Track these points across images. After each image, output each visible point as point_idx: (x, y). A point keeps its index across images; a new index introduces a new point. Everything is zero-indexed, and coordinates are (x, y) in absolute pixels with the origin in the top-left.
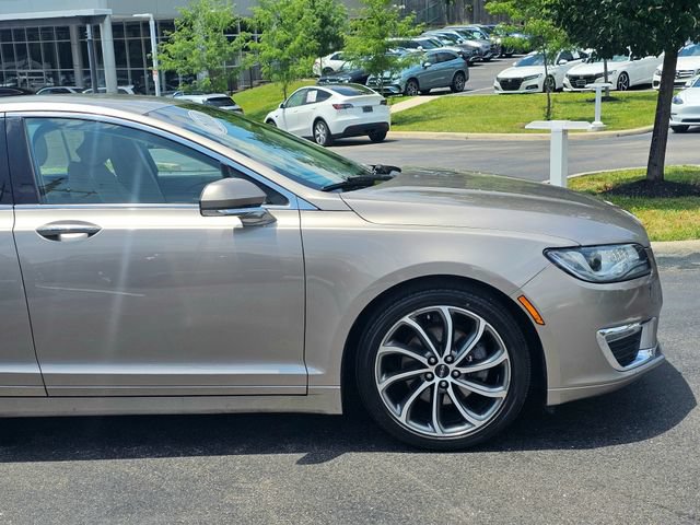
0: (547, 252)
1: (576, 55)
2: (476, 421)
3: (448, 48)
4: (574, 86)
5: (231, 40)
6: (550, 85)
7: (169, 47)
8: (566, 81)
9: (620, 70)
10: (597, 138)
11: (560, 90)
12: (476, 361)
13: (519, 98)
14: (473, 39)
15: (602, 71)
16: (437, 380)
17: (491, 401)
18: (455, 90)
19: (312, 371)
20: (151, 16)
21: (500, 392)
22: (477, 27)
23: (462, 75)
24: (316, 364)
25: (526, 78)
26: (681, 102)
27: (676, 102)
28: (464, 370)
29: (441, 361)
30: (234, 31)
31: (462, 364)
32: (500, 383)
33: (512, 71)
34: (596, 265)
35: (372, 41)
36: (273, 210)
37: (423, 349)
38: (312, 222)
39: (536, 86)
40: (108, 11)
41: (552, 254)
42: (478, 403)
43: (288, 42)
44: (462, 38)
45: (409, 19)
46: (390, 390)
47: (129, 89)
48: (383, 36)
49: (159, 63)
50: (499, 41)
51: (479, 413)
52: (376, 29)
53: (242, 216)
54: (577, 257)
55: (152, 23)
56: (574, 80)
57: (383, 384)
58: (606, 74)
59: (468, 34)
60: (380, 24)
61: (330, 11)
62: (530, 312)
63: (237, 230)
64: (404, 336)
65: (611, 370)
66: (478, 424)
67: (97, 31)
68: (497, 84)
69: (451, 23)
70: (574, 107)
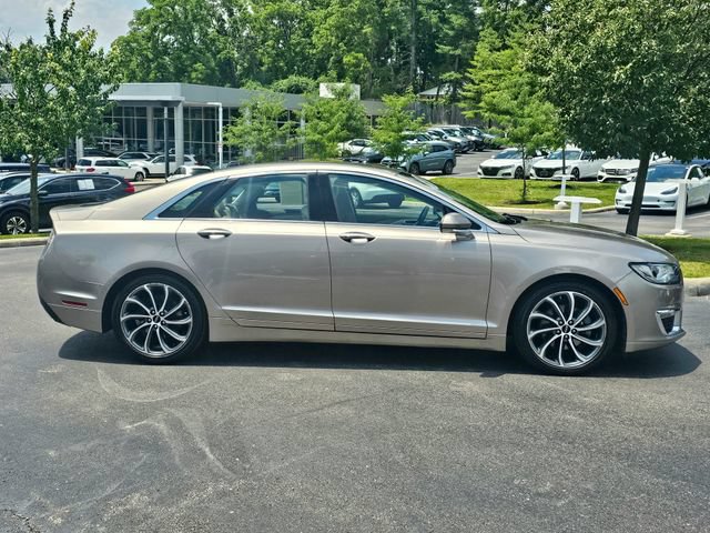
0: (631, 264)
1: (539, 153)
2: (583, 360)
3: (436, 142)
4: (538, 175)
5: (280, 125)
6: (520, 173)
7: (235, 129)
8: (533, 171)
9: (573, 166)
10: (563, 213)
11: (528, 178)
12: (585, 325)
13: (497, 182)
14: (455, 136)
15: (561, 165)
16: (563, 334)
17: (593, 348)
18: (445, 173)
19: (491, 325)
20: (220, 104)
21: (599, 343)
22: (457, 127)
23: (452, 162)
24: (493, 321)
25: (502, 168)
26: (625, 192)
27: (621, 191)
28: (579, 329)
29: (566, 323)
30: (285, 119)
31: (578, 326)
32: (599, 338)
33: (491, 163)
34: (655, 274)
35: (393, 134)
36: (474, 232)
37: (556, 315)
38: (495, 240)
39: (510, 174)
40: (183, 99)
41: (634, 267)
42: (585, 349)
43: (326, 132)
44: (446, 135)
45: (419, 119)
46: (535, 339)
47: (191, 157)
48: (401, 130)
49: (225, 139)
50: (473, 138)
51: (586, 355)
52: (395, 126)
53: (457, 234)
54: (646, 269)
55: (221, 110)
56: (539, 171)
57: (531, 335)
58: (564, 168)
59: (450, 132)
60: (399, 122)
61: (353, 110)
62: (620, 297)
63: (453, 242)
64: (546, 308)
65: (662, 335)
66: (585, 361)
67: (171, 112)
68: (480, 171)
69: (434, 123)
70: (541, 191)
